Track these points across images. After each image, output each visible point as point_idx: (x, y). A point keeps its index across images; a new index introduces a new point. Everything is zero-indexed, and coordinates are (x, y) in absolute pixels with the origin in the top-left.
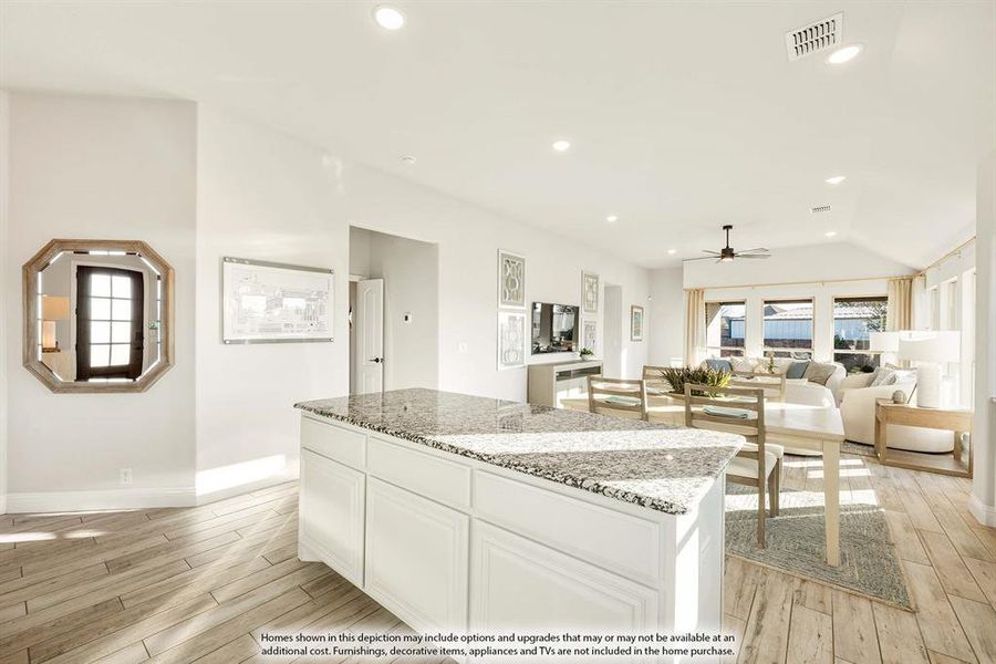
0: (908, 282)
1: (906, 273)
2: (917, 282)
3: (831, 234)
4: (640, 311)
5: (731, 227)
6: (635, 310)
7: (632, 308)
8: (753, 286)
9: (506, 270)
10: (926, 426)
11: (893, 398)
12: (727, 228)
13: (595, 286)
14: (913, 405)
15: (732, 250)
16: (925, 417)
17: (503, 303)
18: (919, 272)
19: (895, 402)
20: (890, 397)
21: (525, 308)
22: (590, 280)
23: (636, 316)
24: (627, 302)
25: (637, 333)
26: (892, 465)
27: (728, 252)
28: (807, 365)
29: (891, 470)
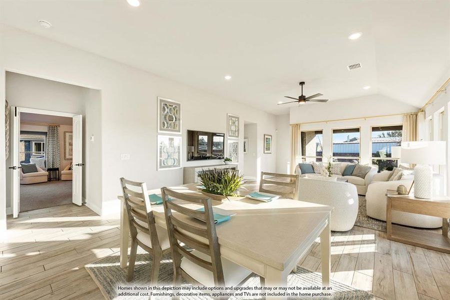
0: (414, 116)
1: (413, 111)
2: (420, 115)
3: (367, 88)
4: (270, 137)
5: (304, 83)
6: (266, 137)
7: (264, 135)
8: (326, 122)
9: (164, 110)
10: (420, 213)
11: (398, 191)
12: (302, 83)
13: (237, 123)
14: (411, 196)
15: (305, 96)
16: (419, 206)
17: (161, 129)
18: (421, 109)
19: (399, 194)
20: (396, 189)
21: (180, 133)
22: (233, 119)
23: (267, 141)
24: (261, 132)
25: (268, 149)
26: (395, 241)
27: (302, 98)
28: (355, 166)
29: (395, 245)
